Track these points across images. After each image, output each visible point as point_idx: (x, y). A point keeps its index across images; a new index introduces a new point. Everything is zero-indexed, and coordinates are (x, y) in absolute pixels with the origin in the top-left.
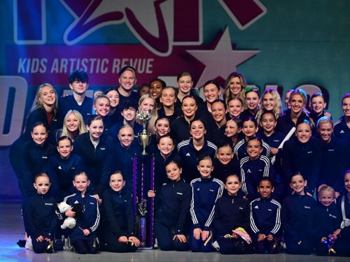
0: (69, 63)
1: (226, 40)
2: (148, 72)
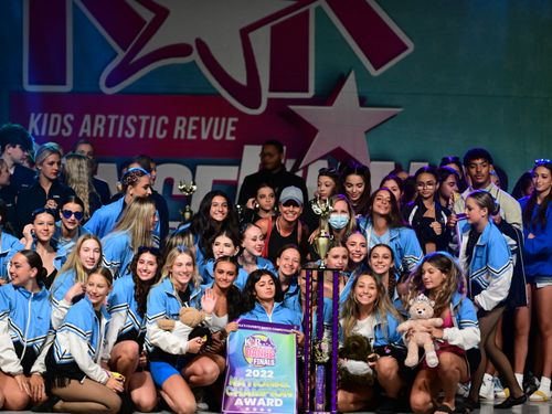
0: (108, 121)
1: (350, 89)
2: (229, 137)
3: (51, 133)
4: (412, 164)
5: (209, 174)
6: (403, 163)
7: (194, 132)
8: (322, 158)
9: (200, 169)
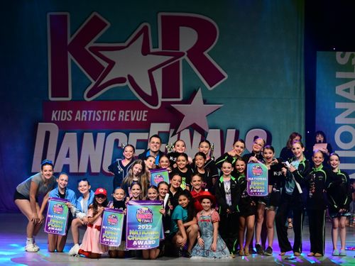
0: (88, 113)
1: (199, 97)
2: (144, 120)
3: (62, 119)
4: (228, 130)
5: (135, 137)
6: (224, 129)
7: (127, 118)
8: (187, 128)
9: (130, 134)
